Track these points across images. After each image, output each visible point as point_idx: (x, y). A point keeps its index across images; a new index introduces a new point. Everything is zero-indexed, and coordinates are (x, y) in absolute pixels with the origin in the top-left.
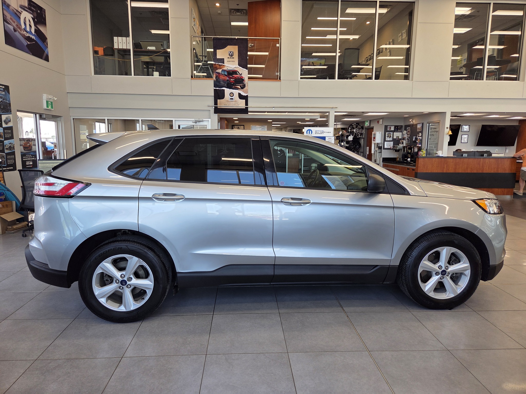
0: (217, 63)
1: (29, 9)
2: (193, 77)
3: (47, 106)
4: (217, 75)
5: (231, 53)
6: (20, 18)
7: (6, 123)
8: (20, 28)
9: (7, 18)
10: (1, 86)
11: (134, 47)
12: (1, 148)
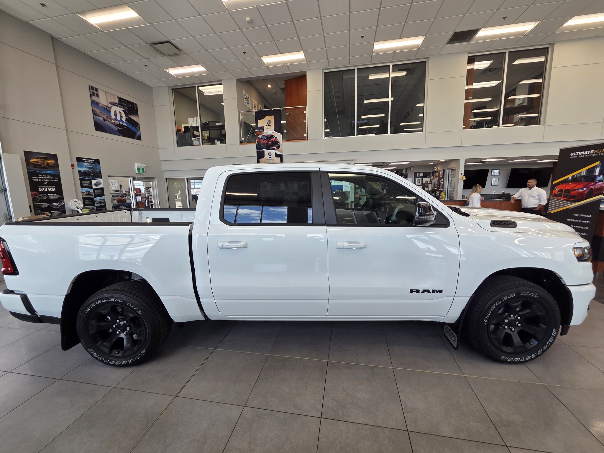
0: (258, 131)
1: (120, 104)
2: (241, 143)
3: (139, 171)
4: (258, 140)
5: (269, 121)
6: (110, 111)
7: (97, 186)
8: (111, 118)
9: (97, 112)
10: (90, 160)
11: (202, 125)
12: (91, 203)
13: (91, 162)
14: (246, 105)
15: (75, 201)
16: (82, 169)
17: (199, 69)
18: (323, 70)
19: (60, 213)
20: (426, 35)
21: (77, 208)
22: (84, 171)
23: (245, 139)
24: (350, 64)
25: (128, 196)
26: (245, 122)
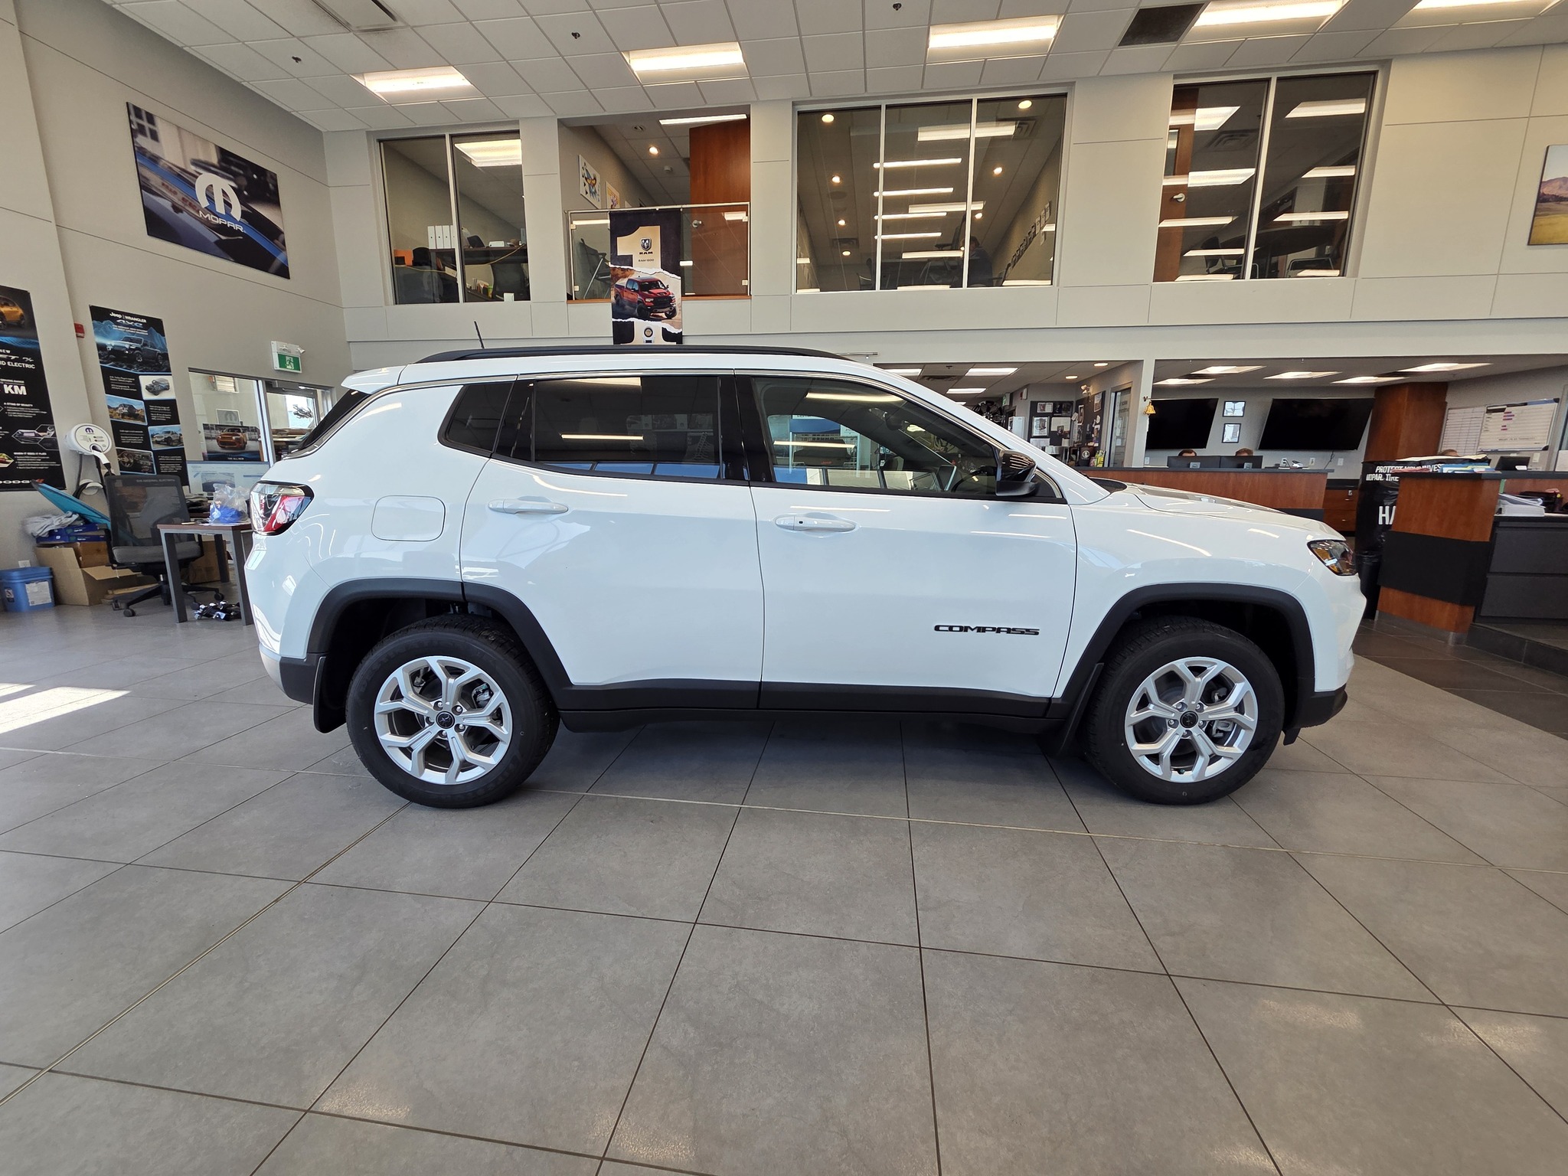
0: (618, 267)
1: (221, 168)
2: (572, 299)
3: (282, 364)
4: (618, 292)
5: (647, 242)
6: (194, 186)
7: (155, 393)
8: (195, 205)
9: (153, 183)
10: (132, 319)
11: (466, 243)
12: (140, 440)
13: (136, 324)
14: (588, 196)
15: (89, 429)
16: (110, 343)
17: (449, 80)
18: (794, 104)
19: (43, 460)
20: (1065, 14)
21: (94, 448)
22: (116, 348)
23: (583, 289)
24: (866, 90)
25: (252, 431)
26: (583, 245)
